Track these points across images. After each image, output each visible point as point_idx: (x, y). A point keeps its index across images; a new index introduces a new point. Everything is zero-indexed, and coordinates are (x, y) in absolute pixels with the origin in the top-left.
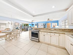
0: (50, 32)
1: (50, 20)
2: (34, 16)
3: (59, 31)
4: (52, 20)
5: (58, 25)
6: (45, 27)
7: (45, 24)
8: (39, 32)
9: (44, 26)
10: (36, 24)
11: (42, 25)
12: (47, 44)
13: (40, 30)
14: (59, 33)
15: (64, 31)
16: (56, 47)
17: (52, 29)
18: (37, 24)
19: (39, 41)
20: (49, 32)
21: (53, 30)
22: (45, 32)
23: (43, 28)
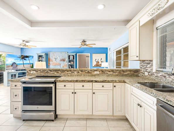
0: (92, 81)
1: (87, 43)
2: (32, 23)
3: (112, 75)
4: (94, 46)
5: (107, 61)
6: (72, 66)
7: (71, 58)
8: (55, 83)
9: (70, 61)
10: (40, 56)
11: (64, 60)
12: (83, 119)
13: (59, 77)
14: (112, 81)
15: (123, 75)
16: (106, 119)
17: (96, 73)
18: (43, 54)
19: (56, 116)
20: (89, 81)
21: (98, 72)
22: (77, 81)
23: (67, 68)
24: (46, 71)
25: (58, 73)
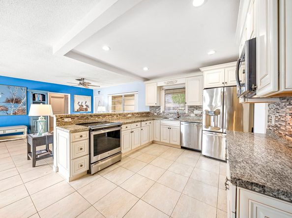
5: (92, 105)
7: (39, 98)
11: (17, 101)
24: (85, 117)
25: (99, 118)
